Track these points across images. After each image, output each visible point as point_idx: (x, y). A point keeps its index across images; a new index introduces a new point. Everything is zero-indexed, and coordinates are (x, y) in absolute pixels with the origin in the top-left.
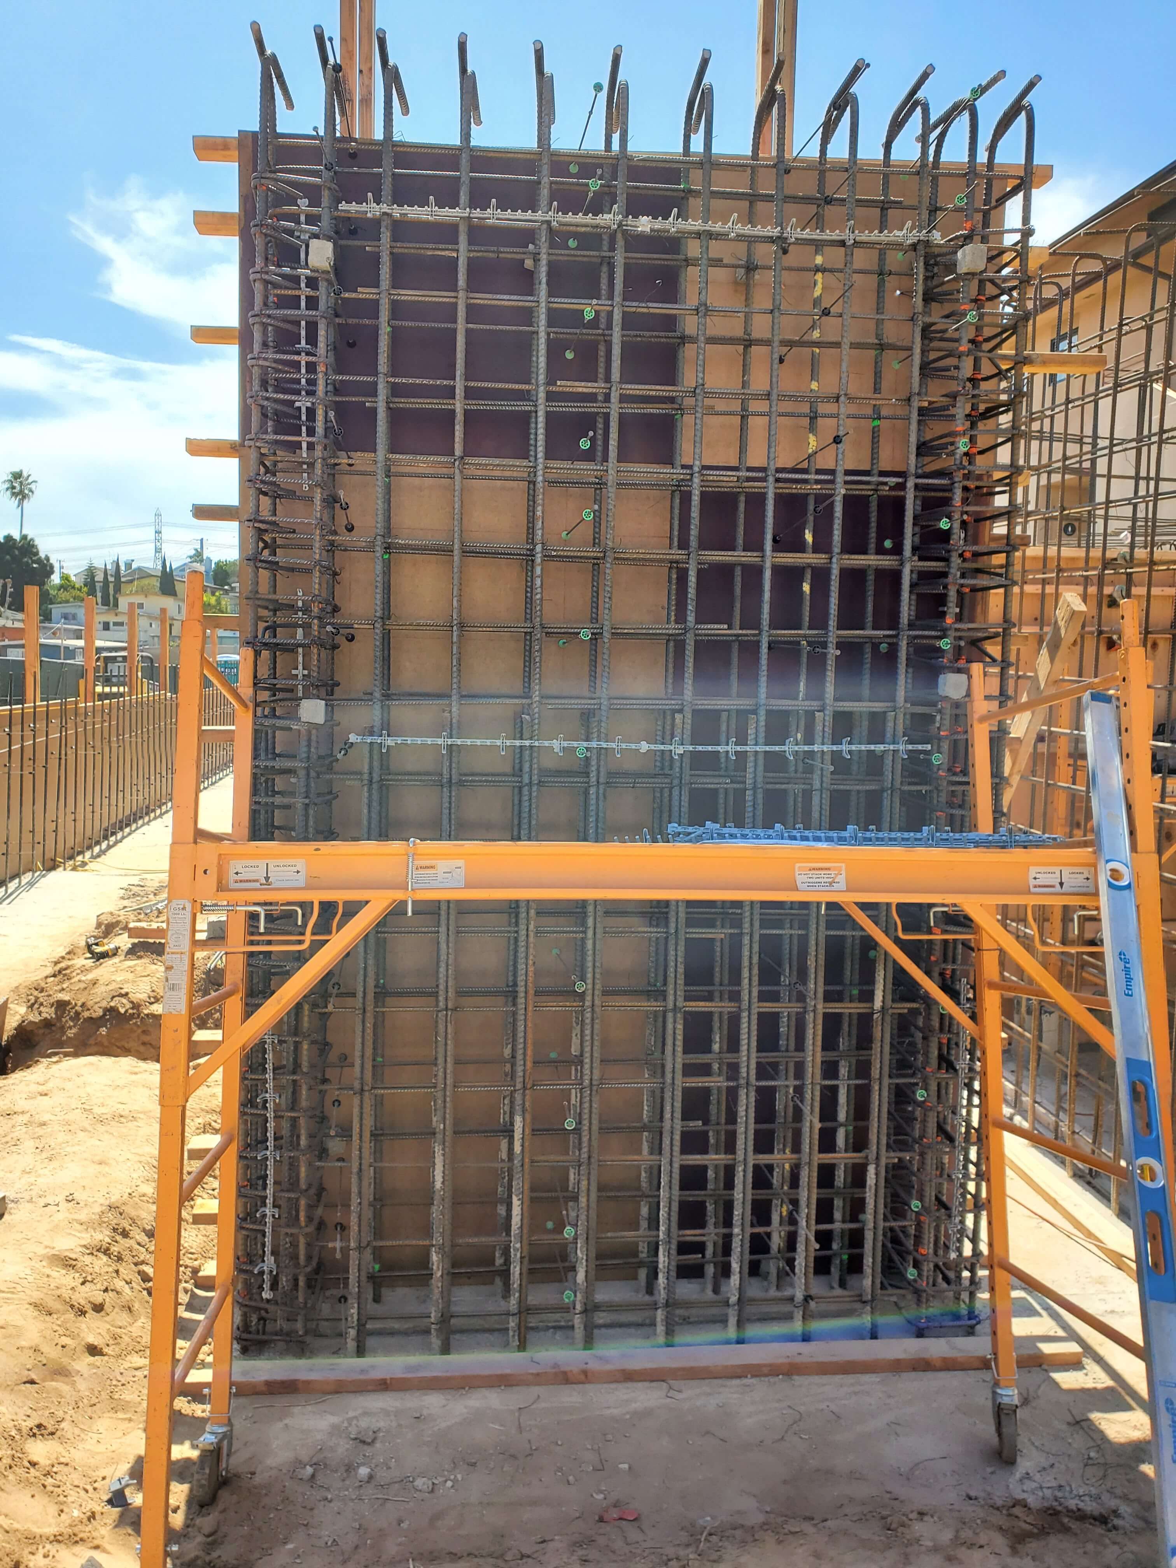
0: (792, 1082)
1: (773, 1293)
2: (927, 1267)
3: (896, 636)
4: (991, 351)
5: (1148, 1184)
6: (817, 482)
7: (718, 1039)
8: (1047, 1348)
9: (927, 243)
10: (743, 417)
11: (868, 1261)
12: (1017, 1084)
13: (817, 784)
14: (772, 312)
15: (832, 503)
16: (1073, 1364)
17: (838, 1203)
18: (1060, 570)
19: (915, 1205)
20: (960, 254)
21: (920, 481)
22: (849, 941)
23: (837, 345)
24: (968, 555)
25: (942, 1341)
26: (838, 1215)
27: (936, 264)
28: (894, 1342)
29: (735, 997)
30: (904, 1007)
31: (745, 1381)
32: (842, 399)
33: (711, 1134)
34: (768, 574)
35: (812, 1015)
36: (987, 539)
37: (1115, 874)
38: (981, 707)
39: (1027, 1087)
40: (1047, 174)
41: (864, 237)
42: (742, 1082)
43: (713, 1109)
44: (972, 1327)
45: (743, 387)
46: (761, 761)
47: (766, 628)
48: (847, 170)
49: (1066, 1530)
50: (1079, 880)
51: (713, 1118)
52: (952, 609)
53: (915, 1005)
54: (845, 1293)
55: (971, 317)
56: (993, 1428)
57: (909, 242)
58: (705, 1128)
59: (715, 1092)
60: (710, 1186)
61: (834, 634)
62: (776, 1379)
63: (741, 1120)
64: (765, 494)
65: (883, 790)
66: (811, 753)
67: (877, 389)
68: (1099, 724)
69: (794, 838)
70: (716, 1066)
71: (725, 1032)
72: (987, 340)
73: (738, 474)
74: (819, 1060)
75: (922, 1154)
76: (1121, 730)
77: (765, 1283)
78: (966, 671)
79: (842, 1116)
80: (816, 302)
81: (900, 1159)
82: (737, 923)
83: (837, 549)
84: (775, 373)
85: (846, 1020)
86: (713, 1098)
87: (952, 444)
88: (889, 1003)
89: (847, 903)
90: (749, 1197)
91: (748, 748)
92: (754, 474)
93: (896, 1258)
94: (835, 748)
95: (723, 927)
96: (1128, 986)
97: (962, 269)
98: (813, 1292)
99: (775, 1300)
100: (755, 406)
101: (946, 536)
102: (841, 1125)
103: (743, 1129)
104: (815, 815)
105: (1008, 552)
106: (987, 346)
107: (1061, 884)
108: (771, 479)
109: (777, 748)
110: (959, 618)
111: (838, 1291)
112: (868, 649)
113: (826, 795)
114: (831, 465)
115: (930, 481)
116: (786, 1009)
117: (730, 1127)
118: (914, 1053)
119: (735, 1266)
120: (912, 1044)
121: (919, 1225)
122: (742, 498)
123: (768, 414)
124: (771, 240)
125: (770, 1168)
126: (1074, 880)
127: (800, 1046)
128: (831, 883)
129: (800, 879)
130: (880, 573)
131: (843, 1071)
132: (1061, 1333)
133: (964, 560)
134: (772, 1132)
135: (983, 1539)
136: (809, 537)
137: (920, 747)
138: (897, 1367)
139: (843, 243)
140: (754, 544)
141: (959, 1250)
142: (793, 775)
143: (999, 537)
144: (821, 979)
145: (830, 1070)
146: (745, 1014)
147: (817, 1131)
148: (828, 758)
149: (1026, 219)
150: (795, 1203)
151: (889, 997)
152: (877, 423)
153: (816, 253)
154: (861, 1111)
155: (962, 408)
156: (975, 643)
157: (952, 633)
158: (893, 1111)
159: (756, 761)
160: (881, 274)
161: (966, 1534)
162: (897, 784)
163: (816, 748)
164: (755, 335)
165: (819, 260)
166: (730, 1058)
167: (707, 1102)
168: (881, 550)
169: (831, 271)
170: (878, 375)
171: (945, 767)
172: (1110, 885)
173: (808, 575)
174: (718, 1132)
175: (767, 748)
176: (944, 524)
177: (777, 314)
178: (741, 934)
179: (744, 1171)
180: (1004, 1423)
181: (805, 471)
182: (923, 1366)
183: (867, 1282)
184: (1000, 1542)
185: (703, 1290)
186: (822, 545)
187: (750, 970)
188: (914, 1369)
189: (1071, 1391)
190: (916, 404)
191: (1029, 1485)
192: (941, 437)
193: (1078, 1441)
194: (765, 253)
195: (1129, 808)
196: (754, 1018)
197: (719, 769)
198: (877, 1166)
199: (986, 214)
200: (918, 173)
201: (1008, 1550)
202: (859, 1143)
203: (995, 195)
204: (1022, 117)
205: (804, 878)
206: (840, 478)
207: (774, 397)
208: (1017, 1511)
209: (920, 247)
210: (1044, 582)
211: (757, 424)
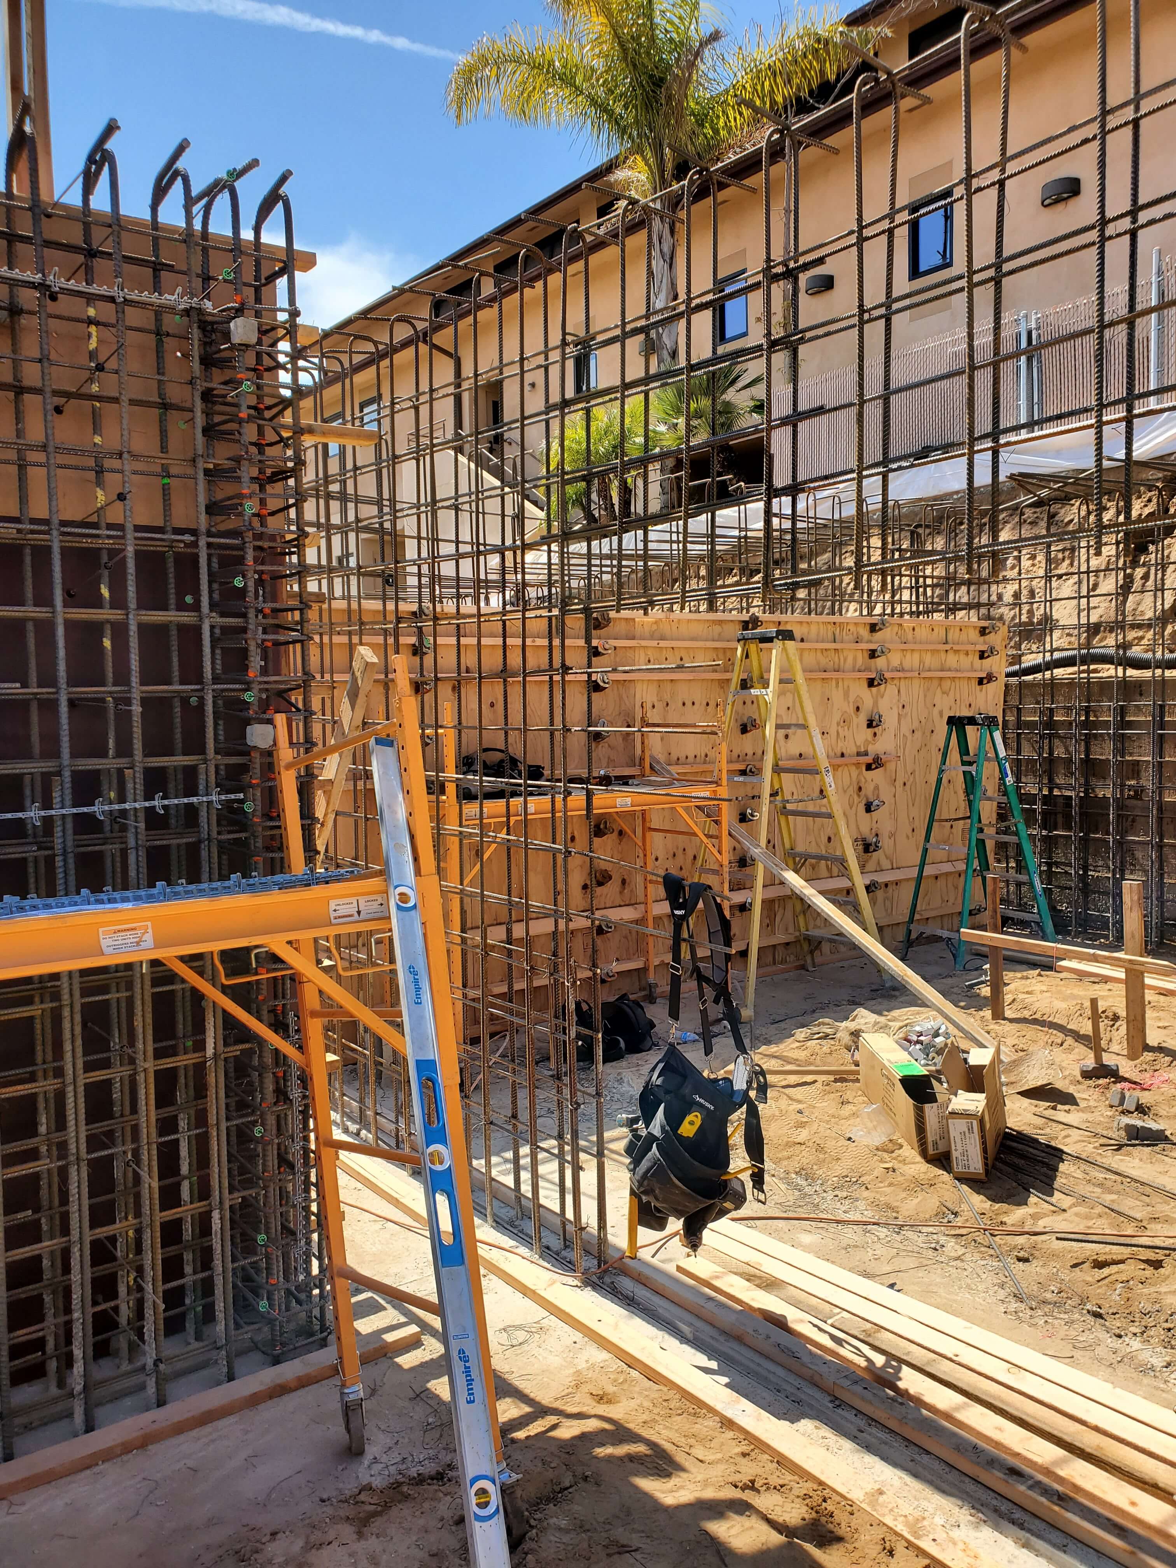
0: (130, 1146)
1: (125, 1367)
2: (279, 1296)
3: (202, 690)
4: (271, 419)
5: (438, 1168)
6: (109, 537)
7: (44, 1120)
8: (390, 1337)
9: (200, 311)
10: (20, 466)
11: (220, 1306)
12: (361, 1101)
13: (132, 843)
14: (40, 361)
15: (125, 557)
16: (414, 1343)
17: (188, 1256)
18: (362, 623)
19: (261, 1238)
20: (232, 325)
21: (211, 540)
22: (180, 994)
23: (116, 400)
24: (267, 611)
25: (296, 1361)
26: (188, 1269)
27: (213, 331)
28: (250, 1378)
29: (59, 1073)
30: (236, 1050)
31: (96, 1469)
32: (125, 456)
33: (43, 1221)
34: (60, 631)
35: (142, 1075)
36: (284, 596)
37: (404, 897)
38: (286, 754)
39: (369, 1102)
40: (309, 261)
41: (134, 296)
42: (72, 1158)
43: (44, 1193)
44: (325, 1339)
45: (18, 437)
46: (69, 826)
47: (64, 686)
48: (110, 226)
49: (407, 1497)
50: (375, 906)
51: (45, 1203)
52: (256, 662)
53: (247, 1046)
54: (201, 1344)
55: (247, 386)
56: (342, 1429)
57: (182, 307)
58: (36, 1216)
59: (45, 1175)
60: (47, 1275)
61: (137, 690)
62: (130, 1456)
63: (73, 1198)
64: (50, 547)
65: (200, 842)
66: (124, 813)
67: (164, 448)
68: (384, 766)
69: (102, 902)
70: (44, 1149)
71: (52, 1111)
72: (269, 408)
73: (20, 526)
74: (153, 1119)
75: (265, 1188)
76: (403, 770)
77: (117, 1361)
78: (270, 722)
79: (185, 1169)
80: (92, 355)
81: (243, 1198)
82: (56, 996)
83: (133, 605)
84: (49, 425)
85: (182, 1073)
86: (44, 1183)
87: (241, 505)
88: (221, 1048)
89: (169, 958)
90: (88, 1276)
91: (53, 812)
92: (36, 527)
93: (249, 1295)
94: (147, 804)
95: (42, 1002)
96: (418, 996)
97: (236, 339)
98: (166, 1353)
99: (128, 1374)
100: (34, 456)
101: (243, 591)
102: (185, 1178)
103: (76, 1207)
104: (132, 873)
105: (301, 610)
106: (268, 414)
107: (359, 912)
108: (55, 533)
109: (85, 810)
110: (264, 671)
111: (196, 1345)
112: (177, 703)
113: (142, 853)
114: (120, 521)
115: (222, 541)
116: (117, 1074)
117: (64, 1209)
118: (252, 1093)
119: (78, 1353)
120: (251, 1084)
121: (268, 1257)
122: (28, 551)
123: (46, 465)
124: (32, 285)
125: (113, 1239)
126: (369, 907)
127: (134, 1110)
128: (138, 943)
129: (104, 943)
130: (182, 628)
131: (183, 1124)
132: (403, 1319)
133: (264, 617)
134: (112, 1203)
135: (331, 1535)
136: (105, 592)
137: (232, 796)
138: (254, 1401)
139: (112, 299)
140: (44, 599)
141: (308, 1271)
142: (108, 835)
143: (292, 595)
144: (150, 1037)
145: (167, 1126)
146: (70, 1089)
147: (157, 1190)
148: (141, 816)
149: (292, 300)
150: (140, 1270)
151: (221, 1042)
152: (166, 481)
153: (88, 305)
154: (202, 1160)
155: (249, 471)
156: (282, 694)
157: (256, 687)
158: (234, 1151)
159: (64, 824)
160: (158, 333)
161: (315, 1537)
162: (214, 834)
163: (127, 806)
164: (26, 383)
165: (91, 312)
166: (57, 1137)
167: (38, 1188)
168: (181, 607)
169: (105, 325)
170: (163, 434)
171: (259, 813)
172: (399, 908)
173: (108, 631)
174: (51, 1218)
175: (75, 811)
176: (238, 582)
177: (46, 364)
178: (61, 1007)
179: (81, 1250)
180: (352, 1419)
181: (95, 526)
182: (280, 1391)
183: (220, 1327)
184: (347, 1531)
185: (47, 1389)
186: (119, 602)
187: (73, 1042)
188: (271, 1398)
189: (412, 1369)
190: (201, 465)
191: (377, 1467)
192: (229, 499)
193: (419, 1412)
194: (28, 298)
195: (412, 837)
196: (81, 1090)
197: (25, 836)
198: (221, 1209)
199: (257, 290)
200: (185, 241)
201: (355, 1536)
202: (203, 1192)
203: (265, 273)
204: (280, 206)
205: (110, 942)
206: (130, 534)
207: (51, 449)
208: (362, 1497)
209: (193, 314)
210: (350, 633)
211: (37, 476)
